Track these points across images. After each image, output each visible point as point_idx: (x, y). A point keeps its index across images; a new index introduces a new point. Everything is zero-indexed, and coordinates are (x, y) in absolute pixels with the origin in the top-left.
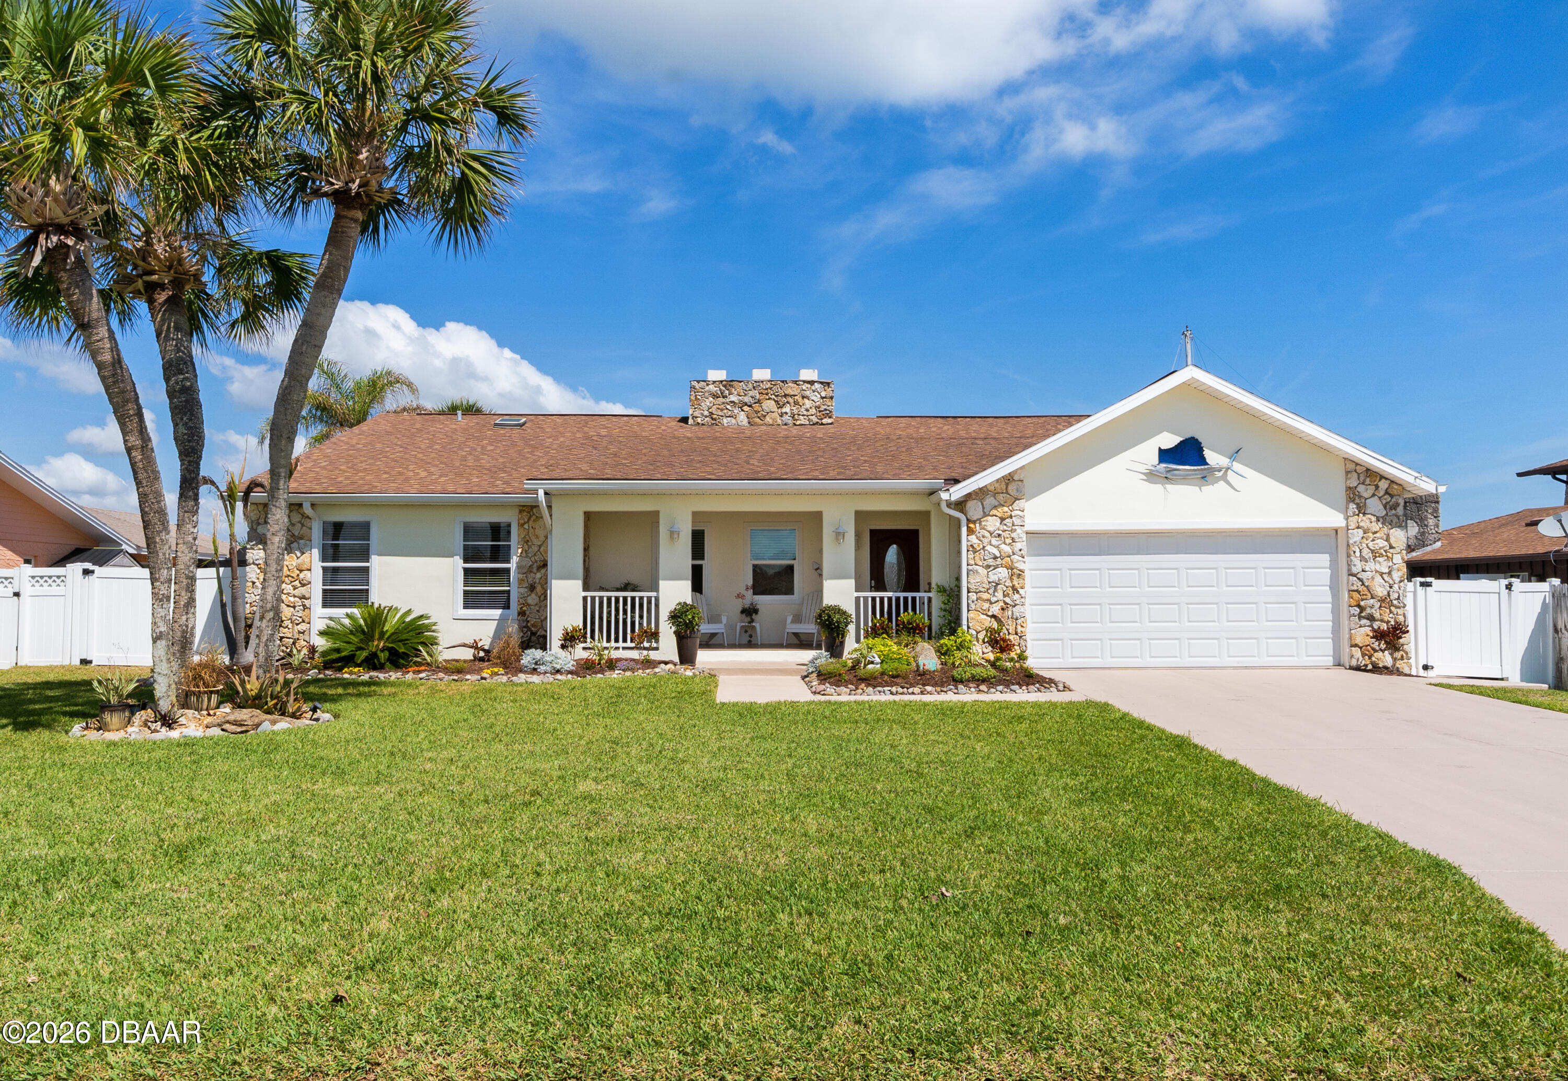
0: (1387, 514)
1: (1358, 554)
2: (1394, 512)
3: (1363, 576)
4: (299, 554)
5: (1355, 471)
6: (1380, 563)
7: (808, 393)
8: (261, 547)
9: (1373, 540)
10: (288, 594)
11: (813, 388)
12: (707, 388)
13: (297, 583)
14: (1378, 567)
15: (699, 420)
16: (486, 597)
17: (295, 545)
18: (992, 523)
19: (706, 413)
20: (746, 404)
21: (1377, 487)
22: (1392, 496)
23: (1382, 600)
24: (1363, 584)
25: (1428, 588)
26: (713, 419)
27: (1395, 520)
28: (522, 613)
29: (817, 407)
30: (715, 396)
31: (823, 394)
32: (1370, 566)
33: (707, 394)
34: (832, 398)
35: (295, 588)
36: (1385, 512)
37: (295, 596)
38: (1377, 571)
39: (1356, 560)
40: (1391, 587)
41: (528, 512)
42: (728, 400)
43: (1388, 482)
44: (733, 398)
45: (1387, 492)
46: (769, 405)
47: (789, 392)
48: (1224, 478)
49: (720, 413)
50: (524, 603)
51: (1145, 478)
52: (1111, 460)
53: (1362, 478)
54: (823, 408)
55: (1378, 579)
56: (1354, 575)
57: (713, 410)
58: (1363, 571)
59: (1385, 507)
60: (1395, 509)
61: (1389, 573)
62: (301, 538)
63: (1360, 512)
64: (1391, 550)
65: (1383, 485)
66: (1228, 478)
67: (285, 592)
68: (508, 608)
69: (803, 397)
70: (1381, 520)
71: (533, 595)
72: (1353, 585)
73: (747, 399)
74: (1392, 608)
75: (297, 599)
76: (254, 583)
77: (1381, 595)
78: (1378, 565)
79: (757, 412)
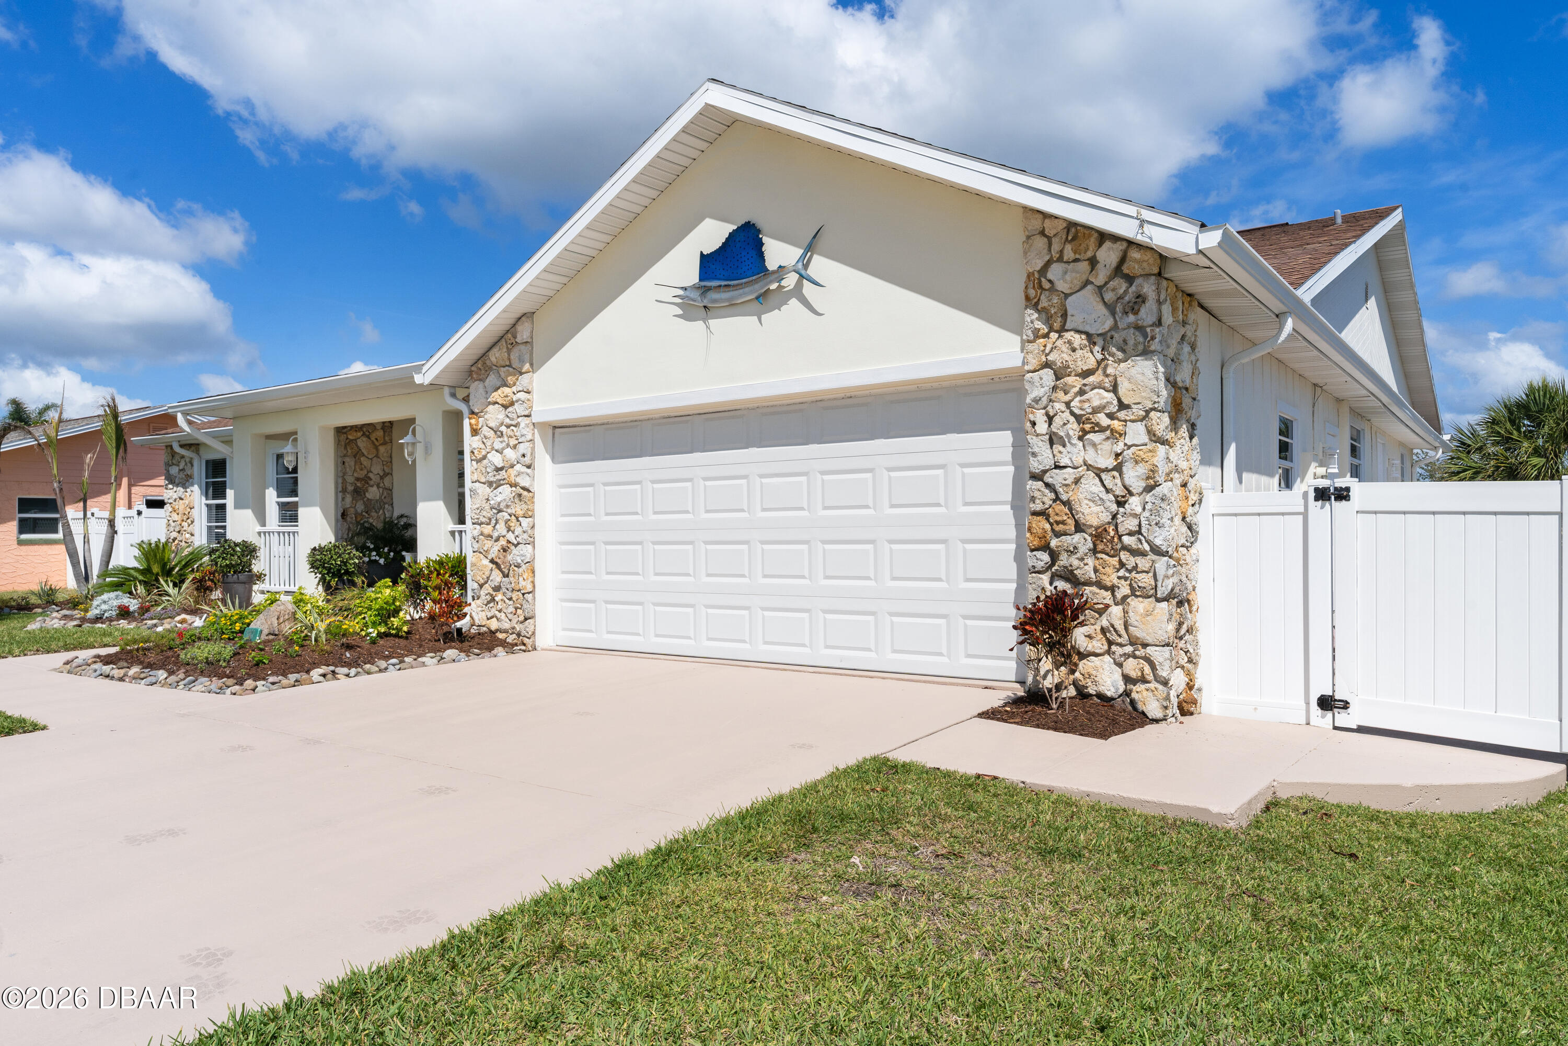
0: (1115, 327)
1: (1042, 427)
2: (1131, 318)
3: (1055, 478)
4: (190, 492)
5: (1042, 233)
6: (1094, 445)
8: (170, 487)
9: (1082, 392)
10: (185, 531)
13: (189, 520)
14: (1091, 457)
17: (188, 484)
18: (494, 416)
21: (1093, 262)
22: (1130, 279)
23: (1099, 535)
24: (1057, 499)
25: (1339, 506)
27: (1133, 337)
32: (1074, 453)
35: (189, 525)
36: (1109, 323)
37: (189, 533)
38: (1089, 467)
39: (1040, 446)
40: (1120, 504)
43: (1122, 246)
45: (1118, 270)
48: (797, 292)
51: (680, 312)
52: (633, 286)
53: (1056, 247)
55: (1091, 485)
56: (1035, 477)
58: (1057, 467)
59: (1111, 308)
60: (1136, 312)
61: (1118, 468)
62: (191, 477)
63: (1051, 329)
64: (1122, 415)
65: (1108, 256)
66: (805, 291)
67: (183, 529)
70: (1100, 341)
72: (1033, 499)
74: (1124, 556)
75: (190, 536)
76: (168, 521)
77: (1095, 522)
78: (1091, 450)
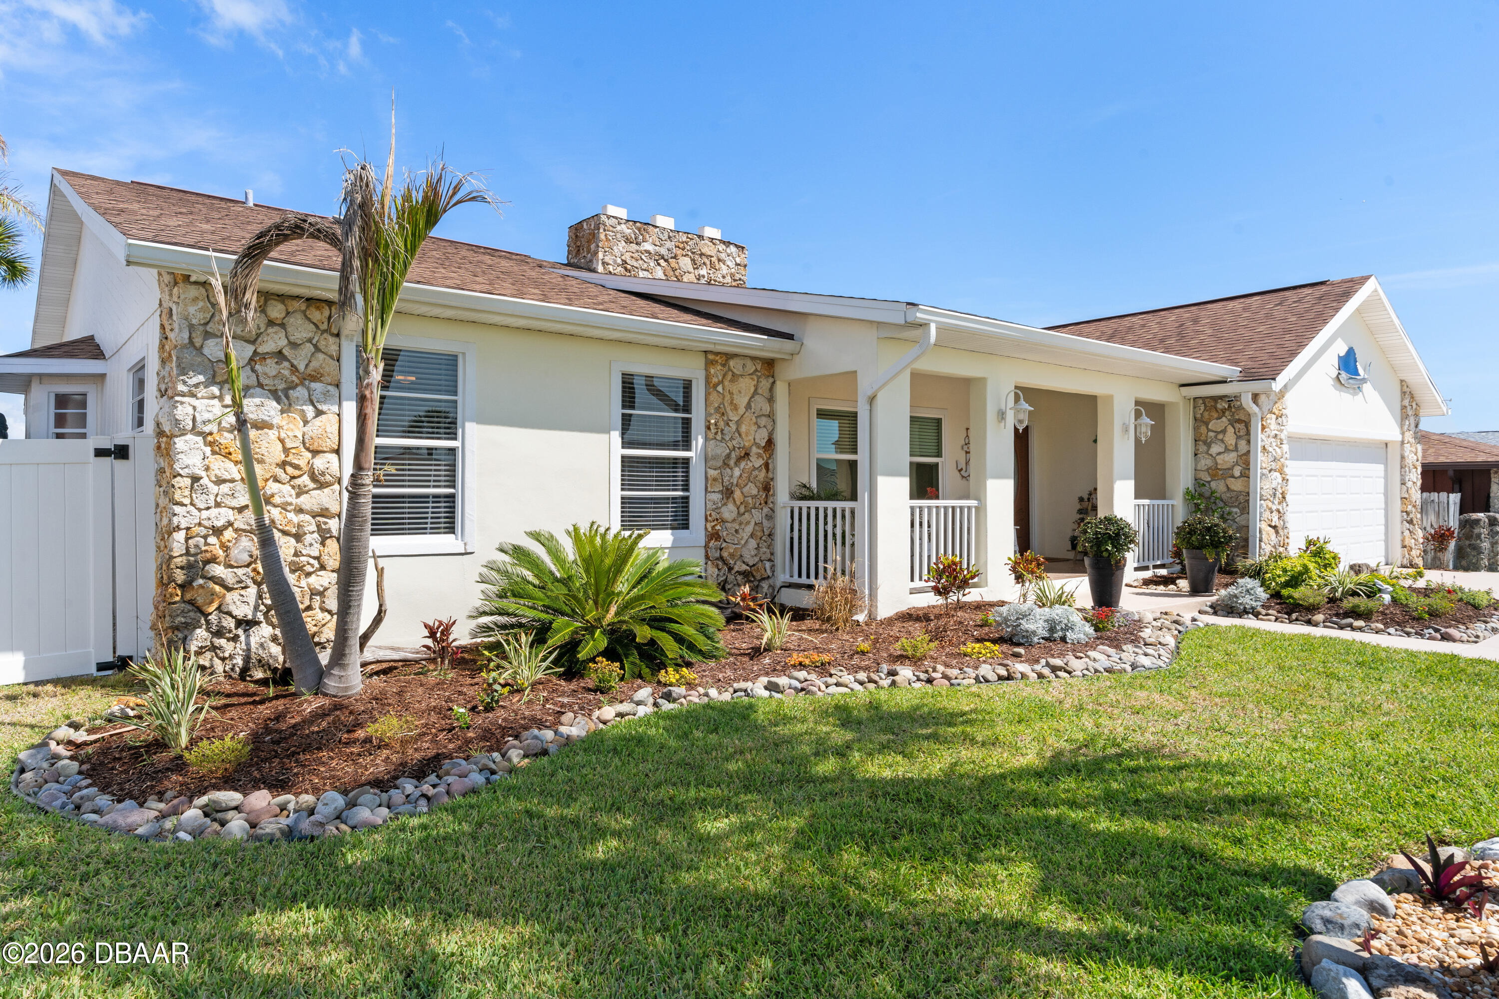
0: (1415, 431)
1: (1409, 466)
3: (1408, 485)
4: (310, 411)
5: (1407, 392)
6: (1413, 473)
7: (723, 256)
8: (215, 390)
9: (1412, 454)
10: (284, 507)
11: (728, 251)
12: (619, 228)
13: (305, 480)
14: (1413, 477)
15: (611, 268)
16: (651, 509)
17: (300, 392)
18: (1273, 422)
19: (619, 261)
20: (663, 258)
21: (1412, 407)
22: (1416, 416)
23: (1414, 506)
24: (1408, 492)
26: (626, 269)
27: (1417, 437)
28: (714, 536)
29: (732, 275)
30: (628, 241)
31: (738, 260)
33: (619, 236)
34: (745, 266)
35: (301, 492)
36: (1414, 429)
37: (300, 511)
38: (1413, 481)
39: (1408, 471)
40: (1416, 495)
41: (724, 365)
42: (642, 248)
44: (647, 246)
45: (1415, 412)
46: (685, 263)
47: (705, 250)
49: (635, 264)
50: (713, 518)
53: (1409, 399)
54: (737, 276)
55: (1413, 487)
56: (1405, 484)
57: (627, 257)
58: (1409, 480)
59: (1414, 425)
60: (1417, 427)
61: (1416, 483)
62: (315, 378)
63: (1409, 428)
64: (1417, 463)
65: (1414, 405)
67: (277, 500)
68: (686, 526)
69: (719, 260)
70: (1414, 436)
71: (731, 506)
72: (1404, 492)
73: (663, 251)
75: (308, 518)
76: (195, 479)
77: (1414, 502)
79: (674, 270)
